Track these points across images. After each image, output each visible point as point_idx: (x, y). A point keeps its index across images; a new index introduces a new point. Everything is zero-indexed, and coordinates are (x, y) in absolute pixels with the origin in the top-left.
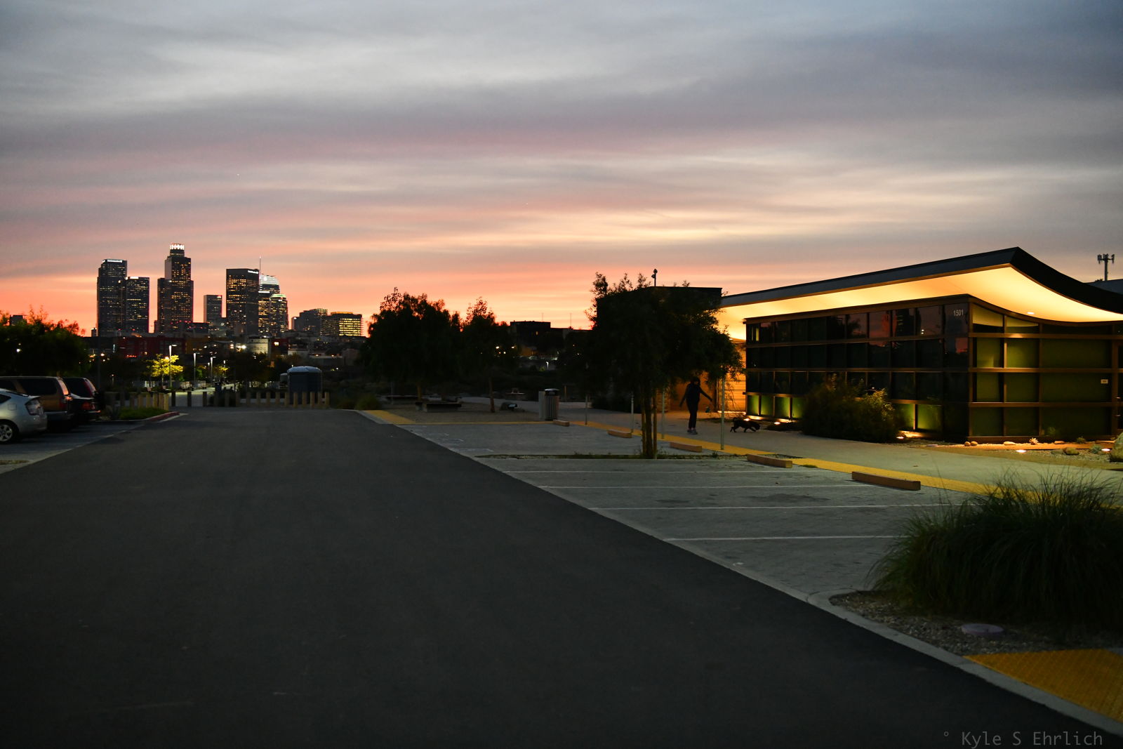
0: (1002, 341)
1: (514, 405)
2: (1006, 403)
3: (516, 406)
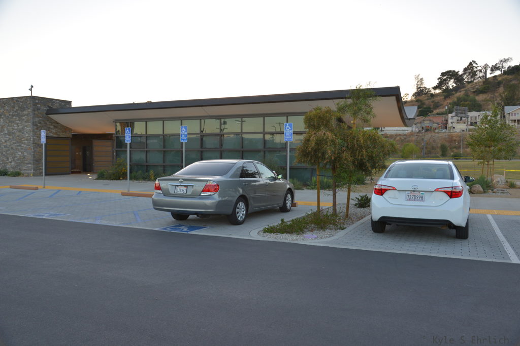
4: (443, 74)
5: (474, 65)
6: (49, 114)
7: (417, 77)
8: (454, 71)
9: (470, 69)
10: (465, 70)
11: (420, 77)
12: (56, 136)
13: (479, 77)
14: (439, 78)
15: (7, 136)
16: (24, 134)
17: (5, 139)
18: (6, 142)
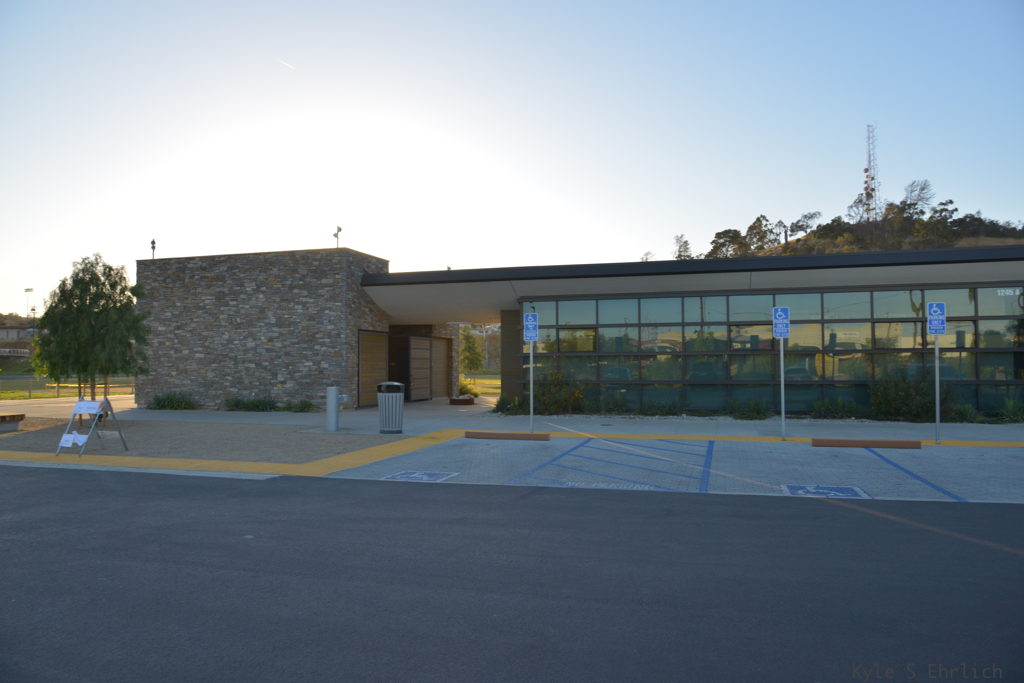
4: (719, 235)
5: (764, 222)
6: (365, 285)
7: (678, 239)
8: (735, 231)
9: (757, 228)
10: (751, 228)
11: (684, 239)
12: (371, 328)
13: (770, 241)
14: (713, 242)
15: (275, 329)
16: (322, 324)
17: (270, 334)
18: (271, 340)
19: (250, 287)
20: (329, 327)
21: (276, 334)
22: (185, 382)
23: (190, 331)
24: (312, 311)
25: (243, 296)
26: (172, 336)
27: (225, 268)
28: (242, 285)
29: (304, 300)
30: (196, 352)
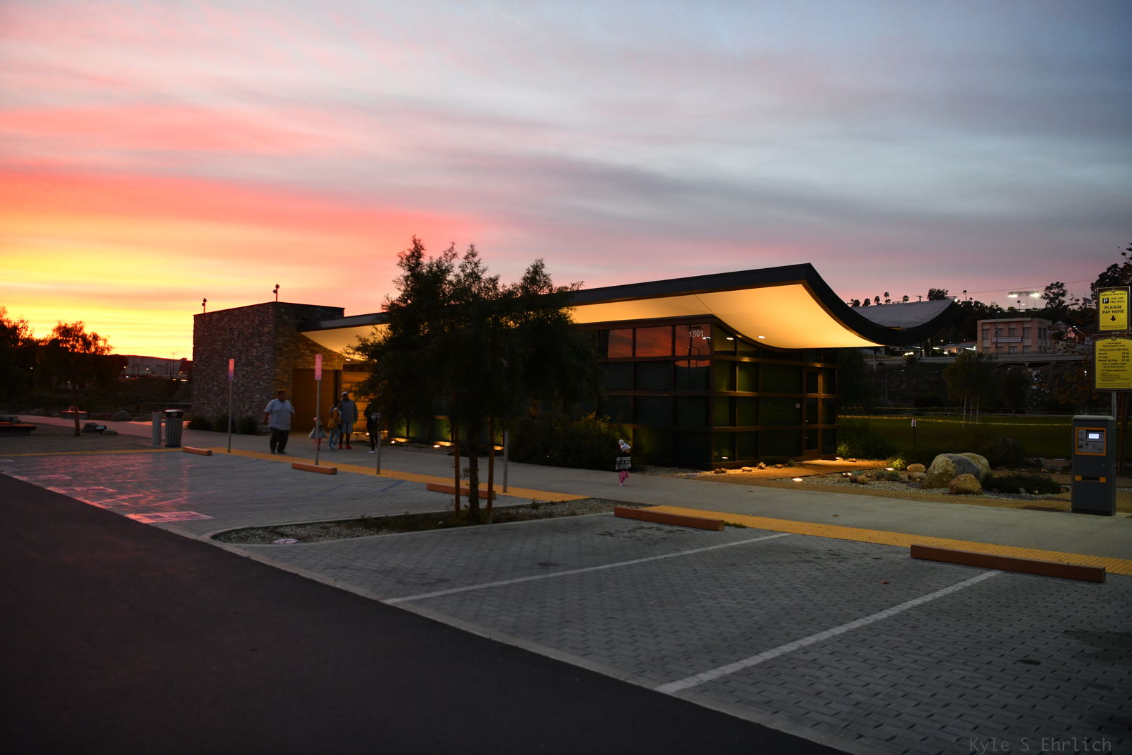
0: (734, 365)
1: (103, 428)
2: (738, 428)
3: (105, 427)
12: (314, 367)
15: (245, 368)
16: (263, 363)
17: (243, 372)
18: (243, 376)
19: (236, 333)
20: (267, 367)
21: (245, 372)
22: (211, 409)
23: (212, 369)
24: (260, 354)
25: (233, 342)
26: (204, 373)
27: (226, 320)
28: (233, 334)
29: (257, 344)
30: (215, 386)
